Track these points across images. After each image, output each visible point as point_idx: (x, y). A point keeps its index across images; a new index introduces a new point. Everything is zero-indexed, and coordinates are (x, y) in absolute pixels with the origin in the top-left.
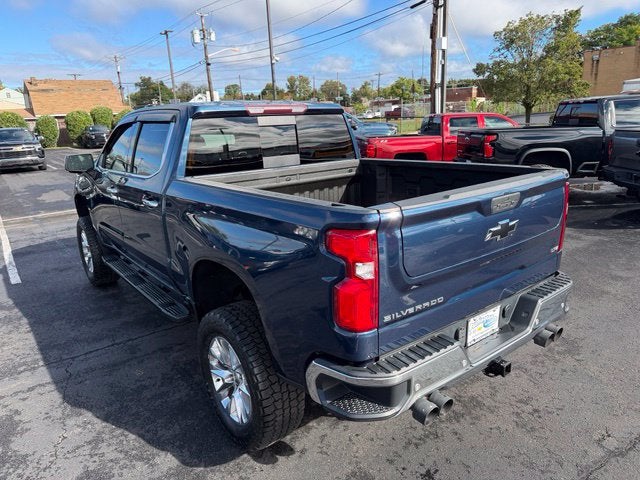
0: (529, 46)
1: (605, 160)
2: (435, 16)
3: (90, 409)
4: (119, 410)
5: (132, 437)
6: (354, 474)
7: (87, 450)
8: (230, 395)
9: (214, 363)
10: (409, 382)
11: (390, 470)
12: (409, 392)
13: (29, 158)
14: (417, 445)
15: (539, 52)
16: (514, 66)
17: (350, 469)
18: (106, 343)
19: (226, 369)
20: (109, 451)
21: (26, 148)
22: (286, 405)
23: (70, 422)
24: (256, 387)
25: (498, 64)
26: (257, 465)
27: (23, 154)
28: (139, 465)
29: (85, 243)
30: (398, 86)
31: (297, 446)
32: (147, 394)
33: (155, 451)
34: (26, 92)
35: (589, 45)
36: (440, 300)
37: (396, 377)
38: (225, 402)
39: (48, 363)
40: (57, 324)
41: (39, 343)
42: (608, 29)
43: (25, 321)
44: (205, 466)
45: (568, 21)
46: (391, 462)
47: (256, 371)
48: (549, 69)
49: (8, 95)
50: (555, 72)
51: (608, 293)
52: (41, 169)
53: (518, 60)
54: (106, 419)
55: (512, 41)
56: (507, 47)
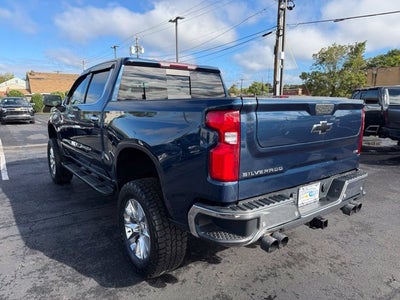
0: (334, 63)
1: (383, 124)
2: (277, 41)
3: (42, 251)
4: (61, 252)
5: (68, 268)
6: (218, 296)
7: (37, 274)
8: (137, 241)
9: (128, 220)
10: (258, 219)
11: (243, 295)
12: (258, 227)
13: (25, 115)
14: (262, 280)
15: (340, 67)
16: (325, 74)
17: (215, 293)
18: (59, 214)
19: (135, 223)
20: (51, 276)
21: (24, 109)
22: (174, 244)
23: (27, 258)
24: (154, 229)
25: (315, 73)
26: (152, 288)
27: (21, 113)
28: (71, 285)
29: (52, 156)
30: (254, 86)
31: (180, 277)
32: (81, 244)
33: (83, 277)
34: (27, 79)
35: (371, 66)
36: (281, 169)
37: (250, 214)
38: (133, 246)
39: (19, 223)
40: (28, 203)
41: (14, 212)
42: (382, 58)
43: (8, 200)
44: (116, 287)
45: (358, 49)
46: (244, 290)
47: (154, 218)
48: (346, 77)
49: (17, 81)
50: (350, 79)
51: (388, 199)
52: (31, 122)
53: (327, 71)
54: (52, 257)
55: (324, 60)
56: (321, 63)
